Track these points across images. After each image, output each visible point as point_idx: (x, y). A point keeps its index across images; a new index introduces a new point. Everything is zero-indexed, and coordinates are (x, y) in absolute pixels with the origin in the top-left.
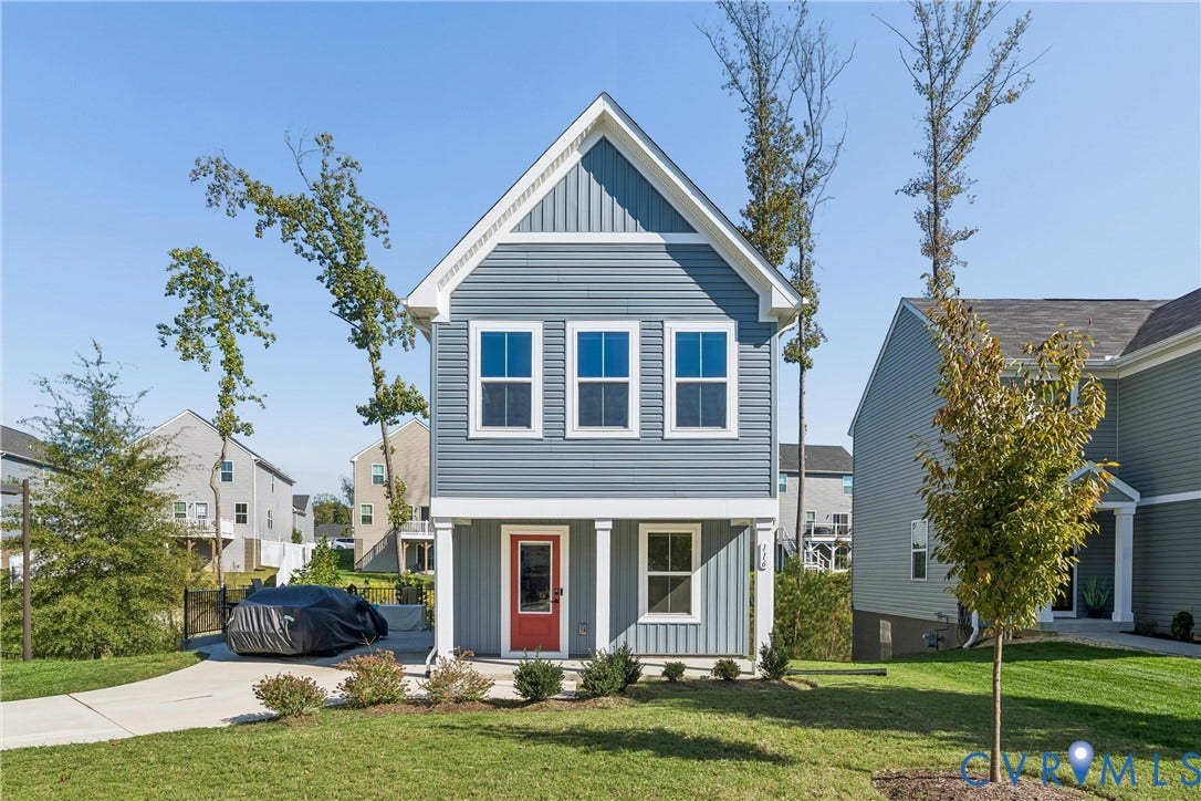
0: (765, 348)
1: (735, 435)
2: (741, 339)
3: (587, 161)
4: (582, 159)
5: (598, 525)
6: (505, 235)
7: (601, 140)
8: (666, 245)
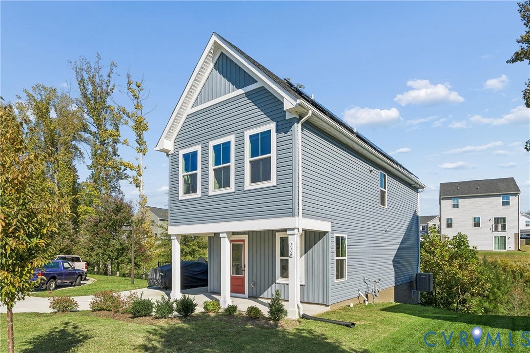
0: (289, 133)
1: (275, 184)
2: (278, 131)
3: (216, 66)
4: (214, 66)
5: (221, 235)
6: (189, 110)
7: (221, 55)
8: (245, 93)
